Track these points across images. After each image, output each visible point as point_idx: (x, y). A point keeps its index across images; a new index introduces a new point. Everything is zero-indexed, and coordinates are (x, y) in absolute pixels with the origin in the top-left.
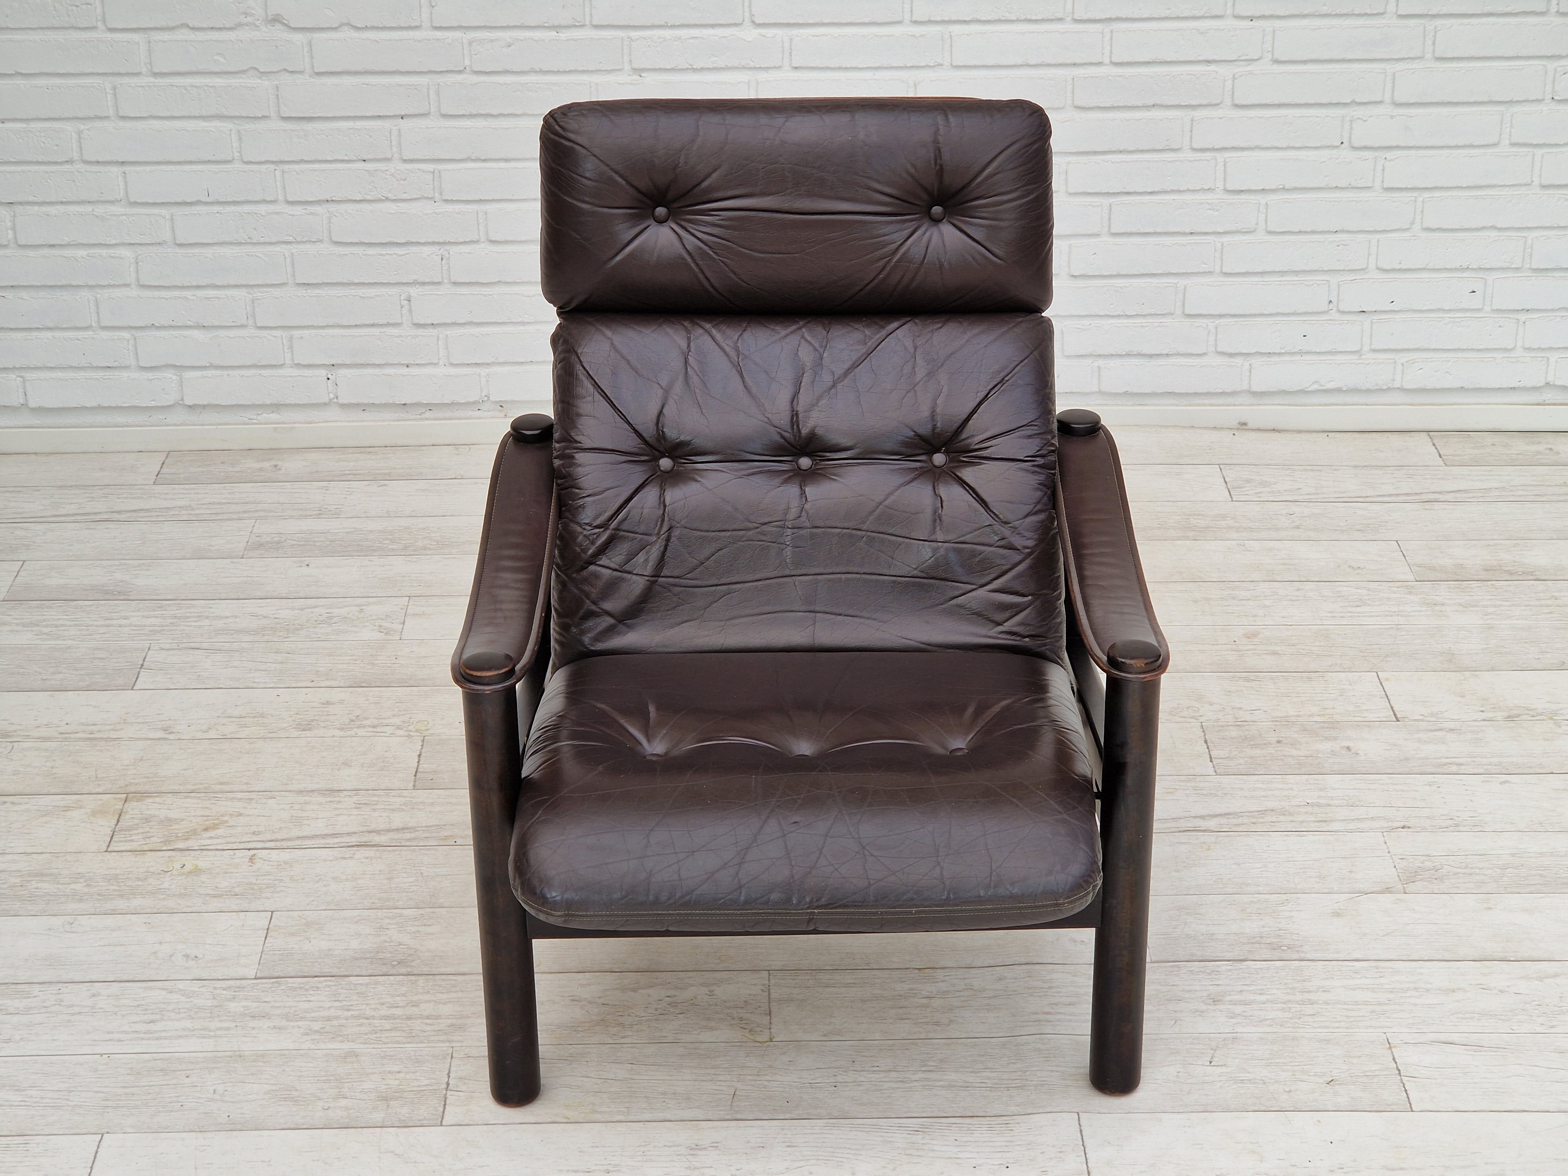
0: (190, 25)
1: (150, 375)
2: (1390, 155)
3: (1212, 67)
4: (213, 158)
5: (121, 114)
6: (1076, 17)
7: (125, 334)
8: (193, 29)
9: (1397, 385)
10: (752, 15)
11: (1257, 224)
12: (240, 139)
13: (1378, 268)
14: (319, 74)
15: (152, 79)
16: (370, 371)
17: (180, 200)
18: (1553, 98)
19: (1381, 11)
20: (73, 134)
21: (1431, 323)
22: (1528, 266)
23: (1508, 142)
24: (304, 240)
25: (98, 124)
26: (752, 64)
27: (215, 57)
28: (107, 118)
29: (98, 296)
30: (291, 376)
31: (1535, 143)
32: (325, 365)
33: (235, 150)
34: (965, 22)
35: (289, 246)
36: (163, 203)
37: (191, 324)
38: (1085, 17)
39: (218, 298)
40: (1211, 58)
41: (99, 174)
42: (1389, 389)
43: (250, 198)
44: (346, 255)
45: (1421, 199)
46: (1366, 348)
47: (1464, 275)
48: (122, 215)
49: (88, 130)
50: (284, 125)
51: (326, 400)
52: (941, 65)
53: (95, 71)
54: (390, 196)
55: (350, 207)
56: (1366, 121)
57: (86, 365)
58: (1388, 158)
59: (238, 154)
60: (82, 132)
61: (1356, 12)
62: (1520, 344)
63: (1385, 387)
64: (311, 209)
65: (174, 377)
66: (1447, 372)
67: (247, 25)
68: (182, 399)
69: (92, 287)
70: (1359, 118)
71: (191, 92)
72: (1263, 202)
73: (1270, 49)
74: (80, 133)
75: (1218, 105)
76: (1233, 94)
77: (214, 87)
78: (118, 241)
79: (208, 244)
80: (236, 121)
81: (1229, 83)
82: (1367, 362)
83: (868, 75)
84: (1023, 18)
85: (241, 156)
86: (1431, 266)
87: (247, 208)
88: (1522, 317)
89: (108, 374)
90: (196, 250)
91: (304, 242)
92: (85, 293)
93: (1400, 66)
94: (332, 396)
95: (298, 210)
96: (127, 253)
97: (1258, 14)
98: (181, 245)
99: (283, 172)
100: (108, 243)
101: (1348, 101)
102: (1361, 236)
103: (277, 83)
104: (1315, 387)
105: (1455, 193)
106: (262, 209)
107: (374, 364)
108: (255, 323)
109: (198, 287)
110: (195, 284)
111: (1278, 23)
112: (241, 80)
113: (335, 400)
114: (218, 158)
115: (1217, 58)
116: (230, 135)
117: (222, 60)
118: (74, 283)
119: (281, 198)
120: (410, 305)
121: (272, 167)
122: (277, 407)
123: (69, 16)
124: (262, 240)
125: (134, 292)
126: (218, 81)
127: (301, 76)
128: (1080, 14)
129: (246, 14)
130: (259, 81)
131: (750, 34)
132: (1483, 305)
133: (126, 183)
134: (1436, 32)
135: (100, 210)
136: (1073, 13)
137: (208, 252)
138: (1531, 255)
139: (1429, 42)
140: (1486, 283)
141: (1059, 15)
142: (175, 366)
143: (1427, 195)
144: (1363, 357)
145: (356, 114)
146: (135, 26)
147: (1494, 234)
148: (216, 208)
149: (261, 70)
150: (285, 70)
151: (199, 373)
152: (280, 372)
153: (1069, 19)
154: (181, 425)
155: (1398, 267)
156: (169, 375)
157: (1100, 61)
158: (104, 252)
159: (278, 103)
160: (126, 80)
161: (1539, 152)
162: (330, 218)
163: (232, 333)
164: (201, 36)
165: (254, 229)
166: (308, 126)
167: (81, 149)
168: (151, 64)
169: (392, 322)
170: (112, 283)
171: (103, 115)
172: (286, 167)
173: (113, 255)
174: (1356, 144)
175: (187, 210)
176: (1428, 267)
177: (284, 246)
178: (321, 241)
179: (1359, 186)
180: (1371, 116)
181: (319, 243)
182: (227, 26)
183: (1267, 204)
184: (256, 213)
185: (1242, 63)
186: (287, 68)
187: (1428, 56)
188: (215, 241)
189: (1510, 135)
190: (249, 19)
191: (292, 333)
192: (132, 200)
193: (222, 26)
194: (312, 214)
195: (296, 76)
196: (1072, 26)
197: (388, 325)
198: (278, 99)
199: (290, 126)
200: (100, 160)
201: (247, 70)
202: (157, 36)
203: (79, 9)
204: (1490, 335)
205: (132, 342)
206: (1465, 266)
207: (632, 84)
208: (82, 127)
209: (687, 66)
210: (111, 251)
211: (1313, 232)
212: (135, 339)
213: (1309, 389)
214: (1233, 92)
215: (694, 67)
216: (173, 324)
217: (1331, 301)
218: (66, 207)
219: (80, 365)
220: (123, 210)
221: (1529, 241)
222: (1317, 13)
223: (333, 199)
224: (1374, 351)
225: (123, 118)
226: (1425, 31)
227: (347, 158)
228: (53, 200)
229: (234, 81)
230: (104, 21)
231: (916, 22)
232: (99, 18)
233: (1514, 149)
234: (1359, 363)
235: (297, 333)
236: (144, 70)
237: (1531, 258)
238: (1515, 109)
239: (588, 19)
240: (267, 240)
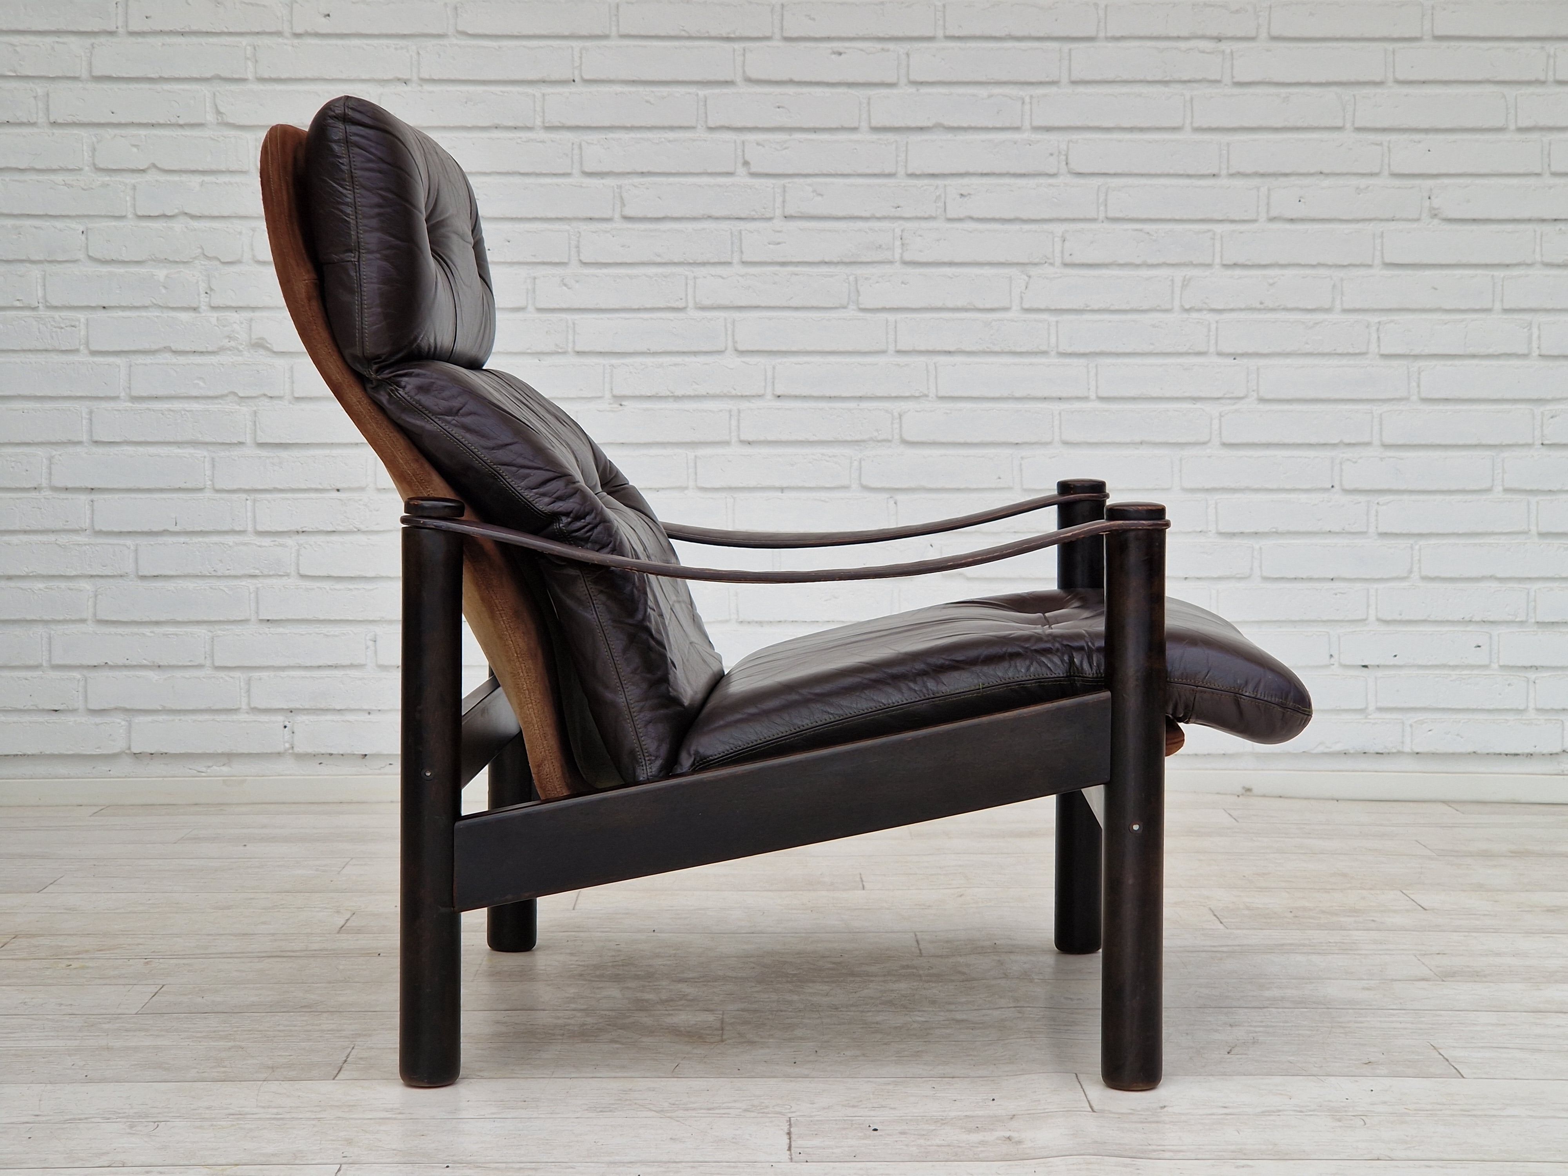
0: (173, 348)
1: (98, 720)
2: (1383, 499)
3: (1198, 405)
4: (183, 486)
5: (96, 438)
6: (1061, 350)
7: (76, 675)
8: (175, 352)
9: (1407, 749)
10: (735, 342)
11: (1252, 569)
12: (213, 466)
13: (1378, 620)
14: (298, 399)
15: (130, 404)
16: (329, 717)
17: (146, 529)
18: (1542, 444)
19: (1364, 350)
20: (44, 460)
21: (1437, 679)
22: (1533, 620)
23: (1501, 488)
24: (271, 573)
25: (71, 450)
26: (734, 393)
27: (196, 382)
28: (79, 443)
29: (53, 632)
30: (245, 722)
31: (1528, 488)
32: (282, 709)
33: (207, 478)
34: (949, 353)
35: (254, 581)
36: (130, 532)
37: (145, 662)
38: (1070, 350)
39: (176, 635)
40: (1196, 395)
41: (65, 501)
42: (1400, 753)
43: (219, 528)
44: (313, 589)
45: (1417, 547)
46: (1372, 707)
47: (1468, 629)
48: (85, 545)
49: (60, 455)
50: (259, 452)
51: (281, 749)
52: (926, 396)
53: (72, 394)
54: (363, 528)
55: (321, 539)
56: (1356, 462)
57: (32, 708)
58: (1381, 503)
59: (210, 483)
60: (53, 457)
61: (1339, 351)
62: (1532, 705)
63: (1394, 750)
64: (280, 540)
65: (123, 723)
66: (1458, 735)
67: (230, 350)
68: (129, 748)
69: (46, 622)
70: (1348, 460)
71: (169, 416)
72: (1257, 547)
73: (1255, 388)
74: (50, 459)
75: (1204, 443)
76: (1220, 434)
77: (191, 411)
78: (79, 573)
79: (172, 577)
80: (211, 448)
81: (1216, 422)
82: (1372, 721)
83: (852, 405)
84: (1007, 349)
85: (213, 484)
86: (1433, 618)
87: (215, 539)
88: (1532, 675)
89: (54, 717)
90: (159, 584)
91: (270, 576)
92: (40, 630)
93: (1386, 407)
94: (287, 745)
95: (267, 541)
96: (87, 586)
97: (1240, 352)
98: (143, 578)
99: (255, 501)
100: (68, 574)
101: (1336, 441)
102: (1358, 586)
103: (255, 408)
104: (1321, 749)
105: (1452, 540)
106: (230, 540)
107: (334, 710)
108: (213, 663)
109: (157, 623)
110: (154, 619)
111: (1262, 362)
112: (219, 406)
113: (291, 751)
114: (189, 486)
115: (1203, 395)
116: (204, 462)
117: (202, 384)
118: (29, 617)
119: (250, 528)
120: (375, 646)
121: (244, 496)
122: (229, 757)
123: (52, 337)
124: (227, 573)
125: (90, 628)
126: (195, 406)
127: (280, 402)
128: (1064, 347)
129: (229, 337)
130: (238, 407)
131: (732, 361)
132: (1491, 662)
133: (93, 511)
134: (1419, 374)
135: (63, 539)
136: (1057, 347)
137: (170, 585)
138: (1535, 608)
139: (1414, 384)
140: (1491, 638)
141: (1044, 348)
142: (126, 710)
143: (1423, 542)
144: (1369, 717)
145: (333, 441)
146: (118, 349)
147: (1495, 585)
148: (182, 539)
149: (241, 395)
150: (265, 395)
151: (149, 718)
152: (235, 717)
153: (1053, 353)
154: (126, 777)
155: (1399, 618)
156: (119, 720)
157: (1086, 394)
158: (63, 585)
159: (255, 430)
160: (104, 405)
161: (1534, 499)
162: (298, 550)
163: (188, 674)
164: (182, 360)
165: (221, 561)
166: (284, 454)
167: (50, 474)
168: (130, 388)
169: (355, 663)
170: (68, 617)
171: (76, 440)
172: (259, 496)
173: (72, 587)
174: (1347, 486)
175: (152, 540)
176: (1429, 619)
177: (249, 580)
178: (288, 575)
179: (1352, 531)
180: (1361, 458)
181: (286, 578)
182: (210, 349)
183: (1261, 548)
184: (223, 544)
185: (1228, 401)
186: (266, 393)
187: (1414, 398)
188: (178, 573)
189: (1503, 481)
190: (233, 344)
191: (251, 675)
192: (97, 528)
193: (205, 350)
194: (281, 545)
195: (275, 402)
196: (1057, 360)
197: (352, 666)
198: (255, 425)
199: (263, 453)
200: (70, 485)
201: (226, 395)
202: (140, 359)
203: (63, 330)
204: (1500, 694)
205: (82, 683)
206: (1467, 618)
207: (613, 411)
208: (54, 453)
209: (668, 393)
210: (71, 584)
211: (1310, 579)
212: (86, 680)
213: (1315, 751)
214: (1220, 431)
215: (676, 394)
216: (127, 663)
217: (1331, 656)
218: (29, 537)
219: (25, 708)
220: (87, 539)
221: (1532, 593)
222: (1299, 352)
223: (304, 529)
224: (1380, 709)
225: (97, 443)
226: (1408, 373)
227: (321, 487)
228: (17, 528)
229: (213, 407)
230: (87, 344)
231: (899, 352)
232: (83, 341)
233: (1509, 496)
234: (1365, 723)
235: (256, 675)
236: (122, 395)
237: (1535, 612)
238: (1506, 454)
239: (570, 345)
240: (233, 573)
